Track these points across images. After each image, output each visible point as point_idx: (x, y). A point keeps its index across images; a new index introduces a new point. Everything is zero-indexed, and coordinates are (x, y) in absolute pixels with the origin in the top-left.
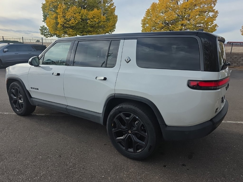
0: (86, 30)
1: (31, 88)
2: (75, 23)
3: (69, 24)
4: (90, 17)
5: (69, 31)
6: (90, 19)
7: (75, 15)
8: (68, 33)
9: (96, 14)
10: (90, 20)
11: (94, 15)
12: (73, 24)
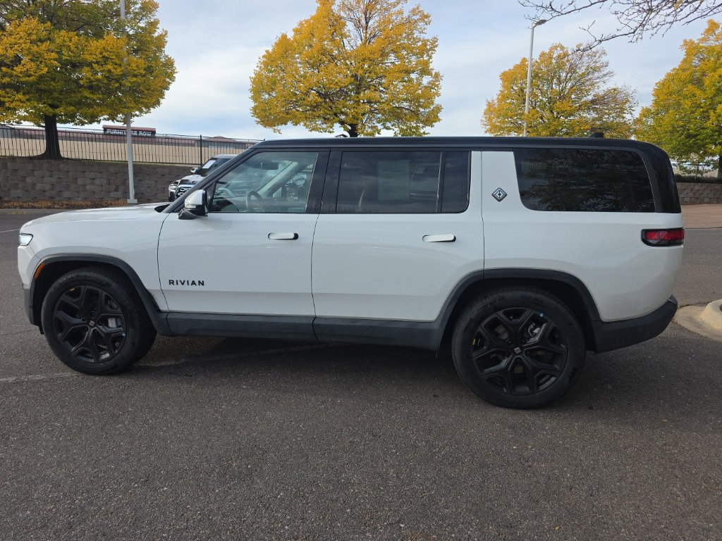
0: (75, 97)
1: (171, 282)
2: (37, 75)
3: (11, 76)
4: (89, 58)
5: (10, 100)
6: (94, 65)
7: (35, 48)
8: (7, 105)
9: (111, 48)
10: (92, 68)
11: (105, 54)
12: (30, 76)
